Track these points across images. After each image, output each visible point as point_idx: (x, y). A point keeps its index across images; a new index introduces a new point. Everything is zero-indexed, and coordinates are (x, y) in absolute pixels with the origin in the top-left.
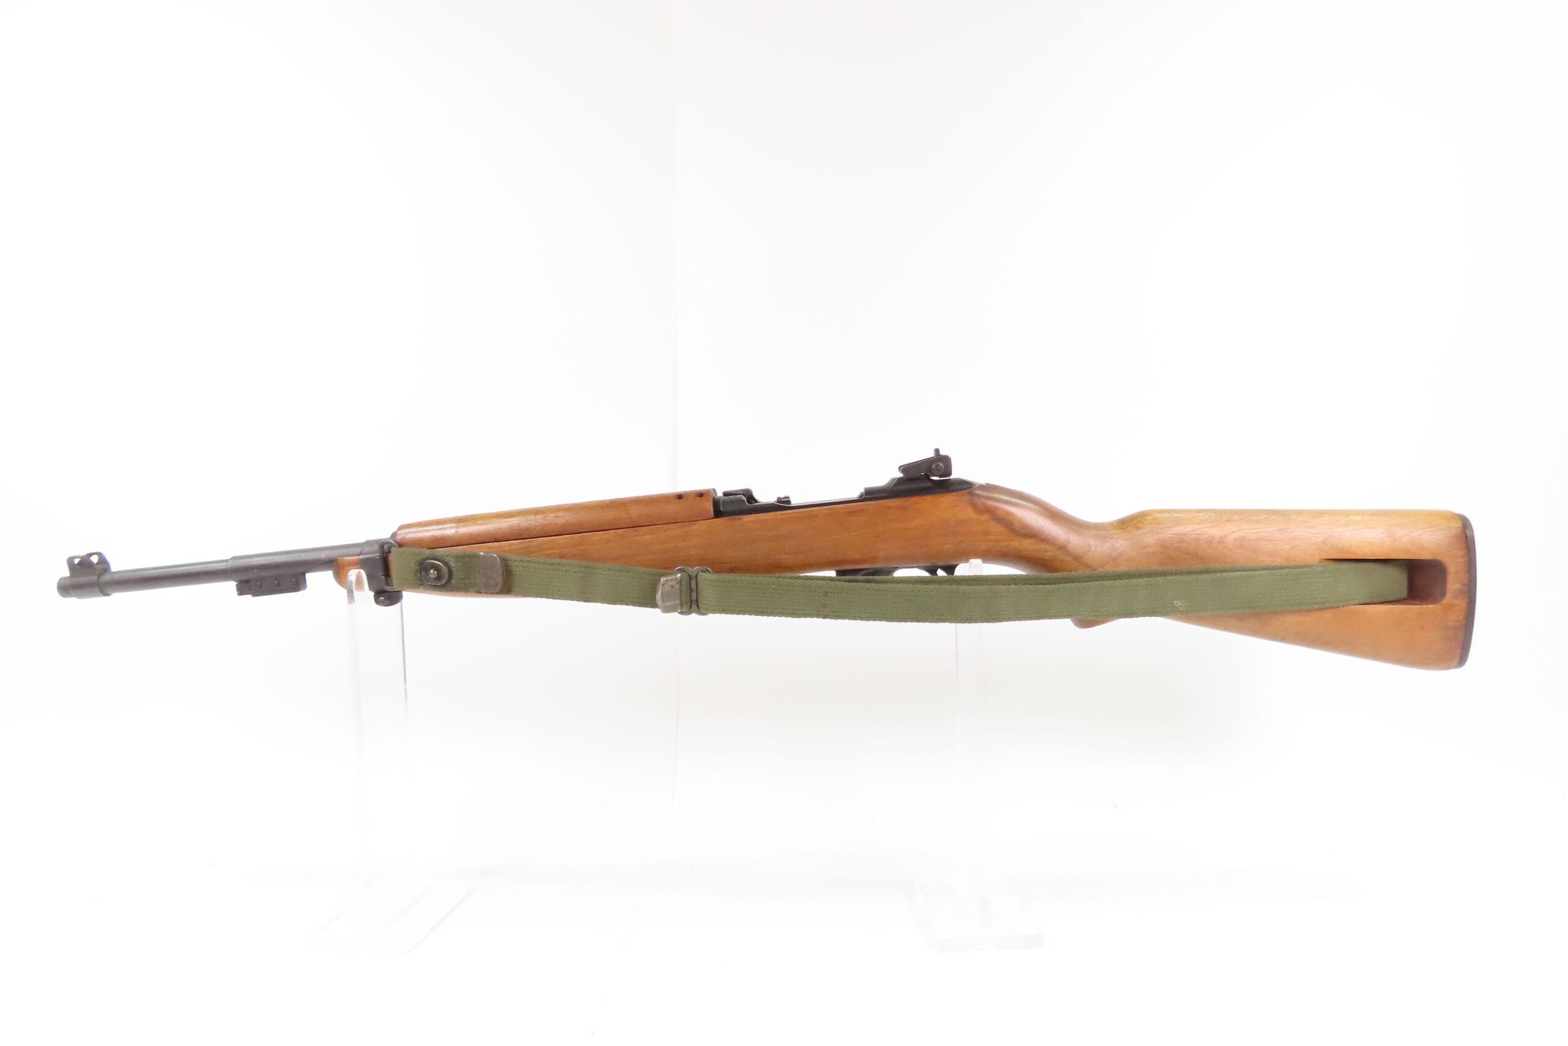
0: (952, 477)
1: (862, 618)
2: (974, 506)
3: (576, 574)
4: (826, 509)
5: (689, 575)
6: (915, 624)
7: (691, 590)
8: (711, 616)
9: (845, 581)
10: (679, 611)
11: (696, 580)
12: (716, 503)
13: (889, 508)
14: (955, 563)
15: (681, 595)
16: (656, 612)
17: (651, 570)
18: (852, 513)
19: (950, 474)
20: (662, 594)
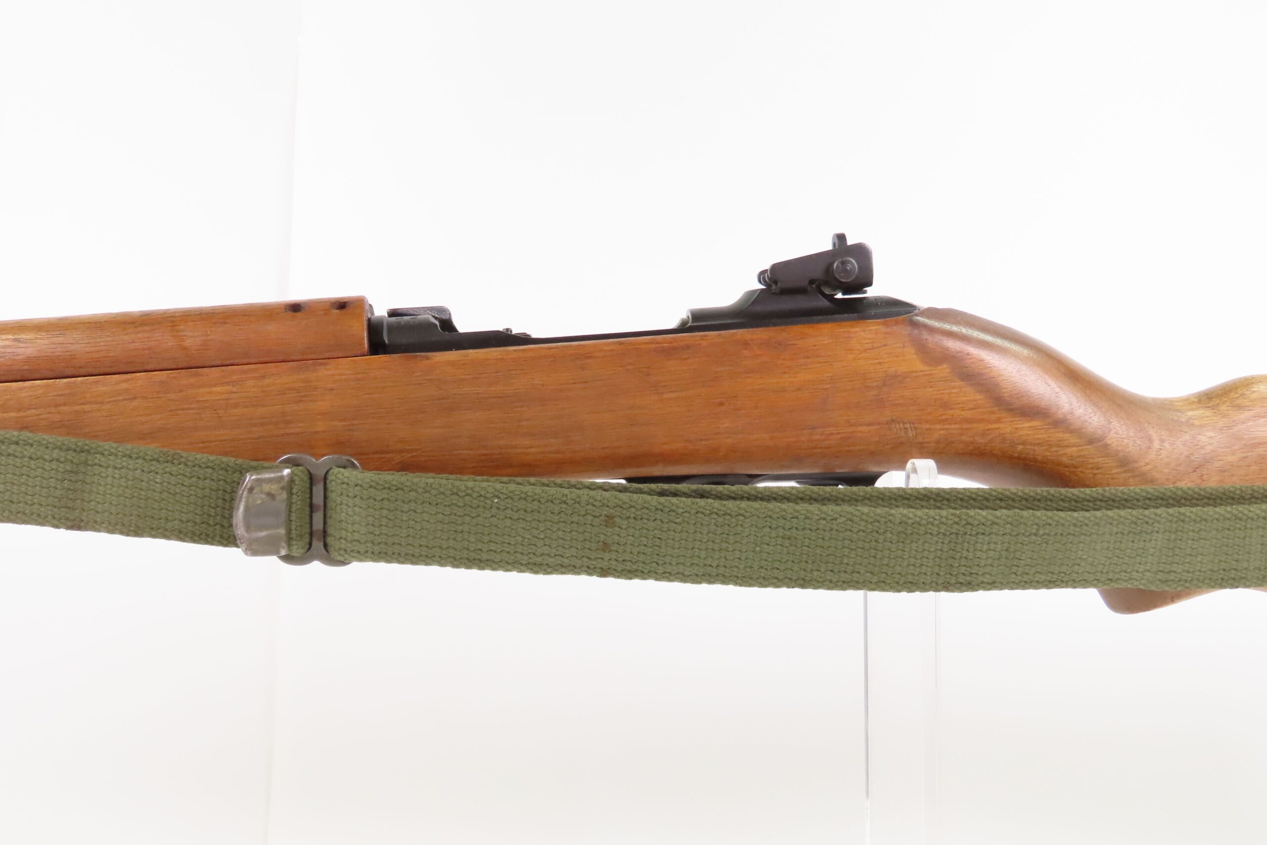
0: (871, 292)
1: (684, 578)
2: (923, 350)
3: (54, 465)
4: (614, 343)
5: (310, 473)
6: (797, 593)
7: (312, 508)
8: (355, 567)
9: (651, 493)
10: (283, 552)
11: (325, 483)
12: (374, 328)
13: (746, 344)
14: (874, 469)
15: (289, 516)
16: (234, 555)
17: (225, 459)
18: (668, 352)
19: (868, 282)
20: (247, 509)
